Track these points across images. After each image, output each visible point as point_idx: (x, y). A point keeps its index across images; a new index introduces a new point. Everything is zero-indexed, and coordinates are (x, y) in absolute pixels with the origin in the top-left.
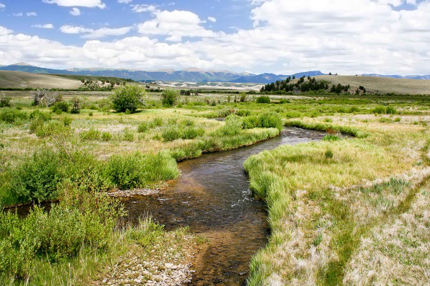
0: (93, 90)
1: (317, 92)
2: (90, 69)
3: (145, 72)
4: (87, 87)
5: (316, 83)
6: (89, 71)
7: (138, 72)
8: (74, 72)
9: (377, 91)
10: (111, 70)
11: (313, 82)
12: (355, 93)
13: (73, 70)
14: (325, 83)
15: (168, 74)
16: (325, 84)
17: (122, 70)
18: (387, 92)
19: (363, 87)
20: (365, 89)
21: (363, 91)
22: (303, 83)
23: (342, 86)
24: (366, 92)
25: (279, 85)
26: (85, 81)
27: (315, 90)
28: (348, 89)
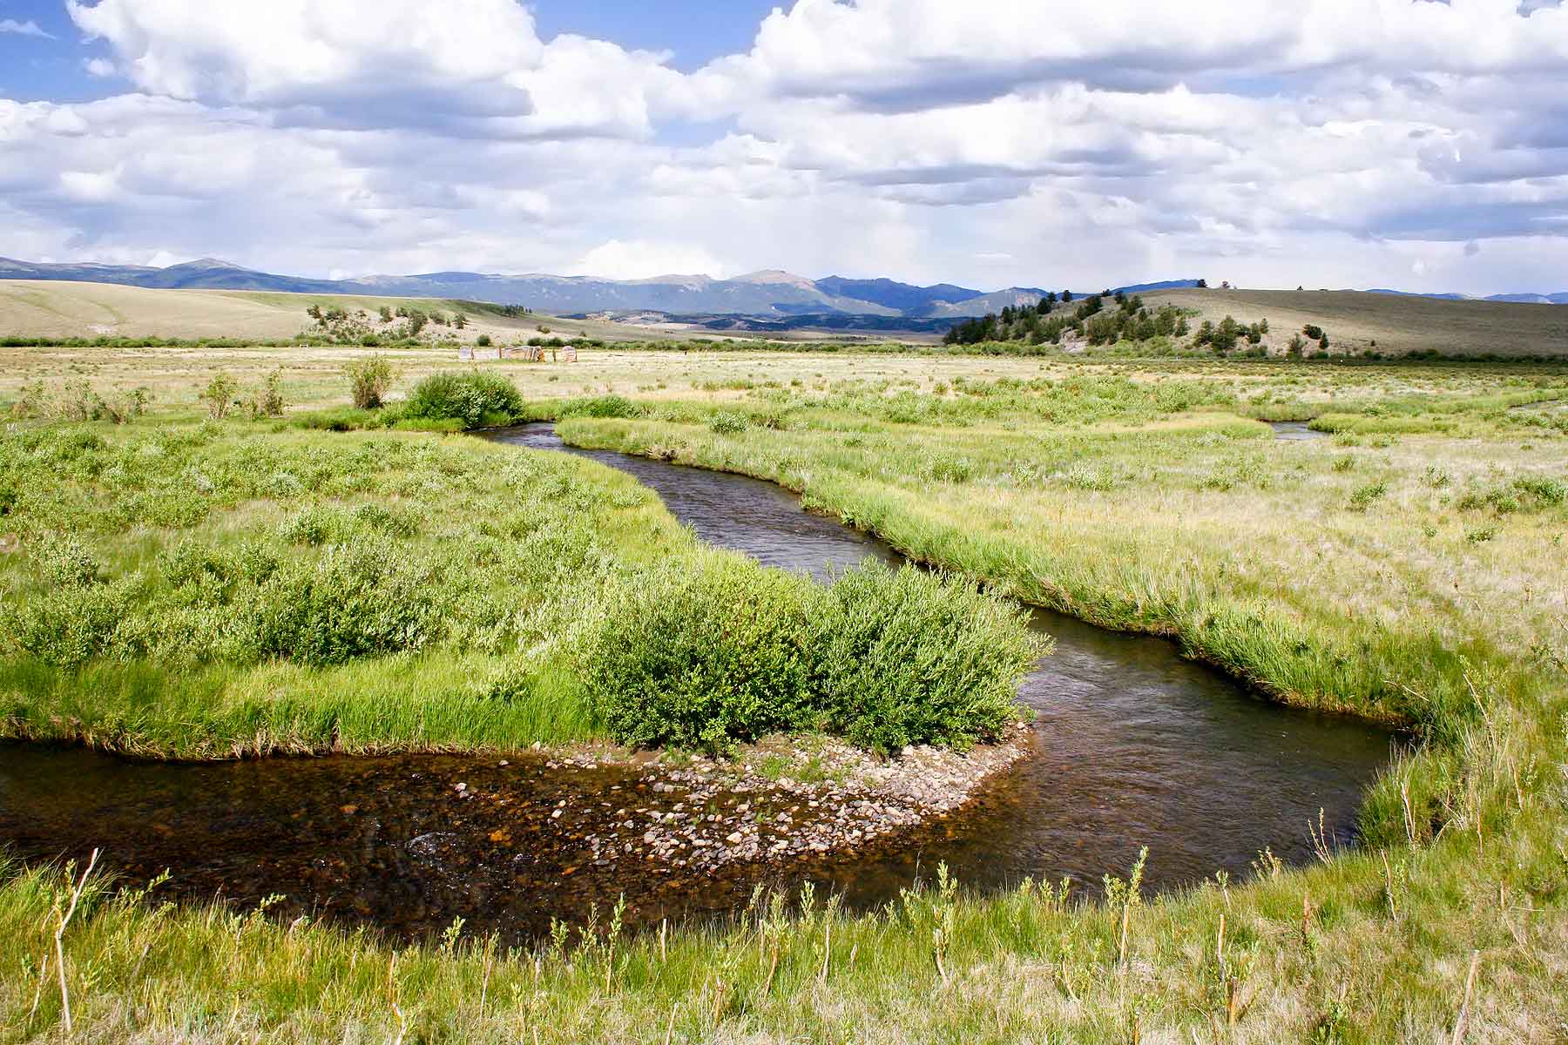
0: (347, 343)
1: (1146, 346)
3: (611, 285)
4: (325, 333)
5: (1143, 316)
9: (1373, 344)
11: (1132, 312)
12: (1286, 348)
14: (1178, 314)
15: (686, 290)
16: (1178, 319)
17: (536, 282)
18: (1409, 346)
19: (1319, 330)
20: (1324, 335)
21: (1317, 343)
22: (1096, 316)
23: (1239, 326)
24: (1329, 347)
25: (1011, 323)
26: (323, 313)
27: (1136, 340)
28: (1262, 335)
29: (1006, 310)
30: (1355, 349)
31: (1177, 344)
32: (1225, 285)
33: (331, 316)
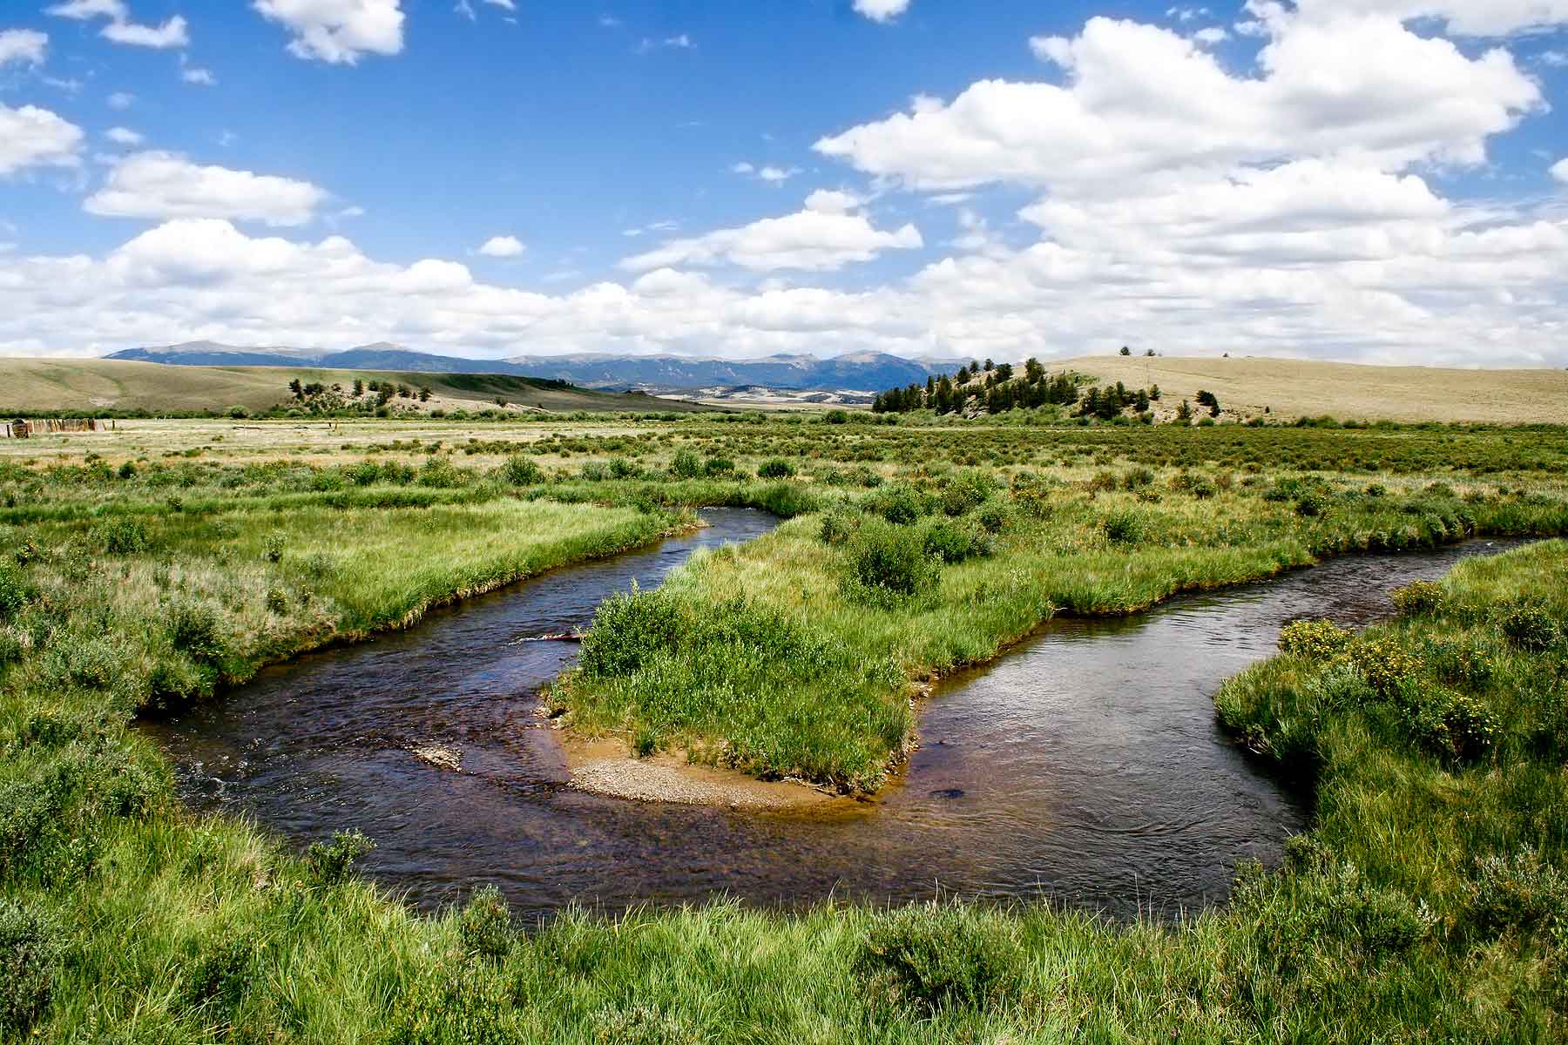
2: (573, 356)
3: (727, 364)
5: (1043, 383)
6: (568, 363)
7: (710, 363)
8: (525, 366)
9: (1267, 410)
10: (630, 359)
11: (1033, 380)
12: (1175, 416)
13: (522, 361)
14: (1076, 381)
15: (793, 367)
17: (661, 360)
19: (1210, 396)
20: (1217, 402)
21: (1209, 409)
23: (1128, 393)
24: (1221, 415)
28: (1151, 402)
30: (1247, 417)
31: (1065, 412)
33: (309, 390)
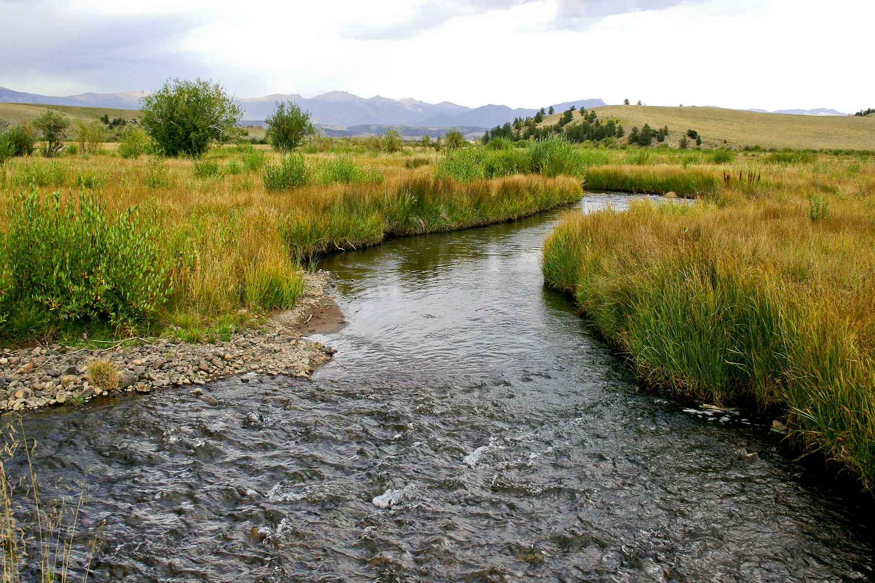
1: (601, 144)
5: (597, 123)
9: (725, 142)
11: (591, 121)
12: (678, 145)
14: (617, 123)
16: (617, 125)
18: (744, 143)
19: (695, 133)
20: (699, 137)
21: (695, 141)
22: (570, 124)
23: (653, 131)
24: (702, 145)
25: (520, 129)
26: (111, 120)
27: (595, 140)
28: (666, 137)
29: (516, 121)
30: (716, 146)
31: (619, 142)
32: (639, 103)
33: (116, 123)
